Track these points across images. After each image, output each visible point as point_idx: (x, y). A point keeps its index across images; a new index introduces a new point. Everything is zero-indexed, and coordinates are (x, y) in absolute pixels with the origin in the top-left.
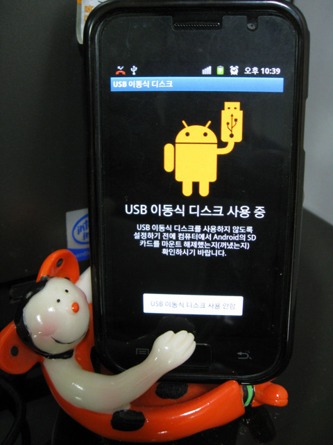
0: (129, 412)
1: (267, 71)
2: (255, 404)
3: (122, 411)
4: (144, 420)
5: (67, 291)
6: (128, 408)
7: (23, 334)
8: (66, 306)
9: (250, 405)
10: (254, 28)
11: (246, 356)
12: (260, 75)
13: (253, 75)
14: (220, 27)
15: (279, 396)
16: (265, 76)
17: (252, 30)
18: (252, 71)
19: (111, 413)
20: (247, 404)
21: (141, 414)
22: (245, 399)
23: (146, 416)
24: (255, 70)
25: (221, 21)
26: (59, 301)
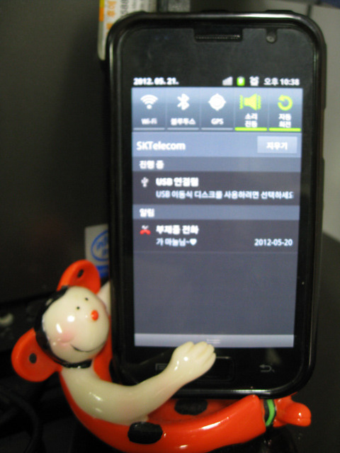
0: (146, 425)
1: (285, 82)
2: (277, 424)
3: (139, 423)
4: (161, 434)
5: (87, 299)
6: (145, 420)
7: (43, 341)
8: (86, 314)
9: (271, 425)
10: (272, 40)
11: (268, 369)
12: (279, 86)
13: (272, 86)
14: (240, 40)
15: (302, 416)
16: (285, 86)
17: (272, 43)
18: (271, 82)
19: (128, 424)
20: (268, 423)
21: (158, 427)
22: (267, 417)
23: (163, 429)
24: (275, 81)
25: (241, 34)
26: (78, 308)
